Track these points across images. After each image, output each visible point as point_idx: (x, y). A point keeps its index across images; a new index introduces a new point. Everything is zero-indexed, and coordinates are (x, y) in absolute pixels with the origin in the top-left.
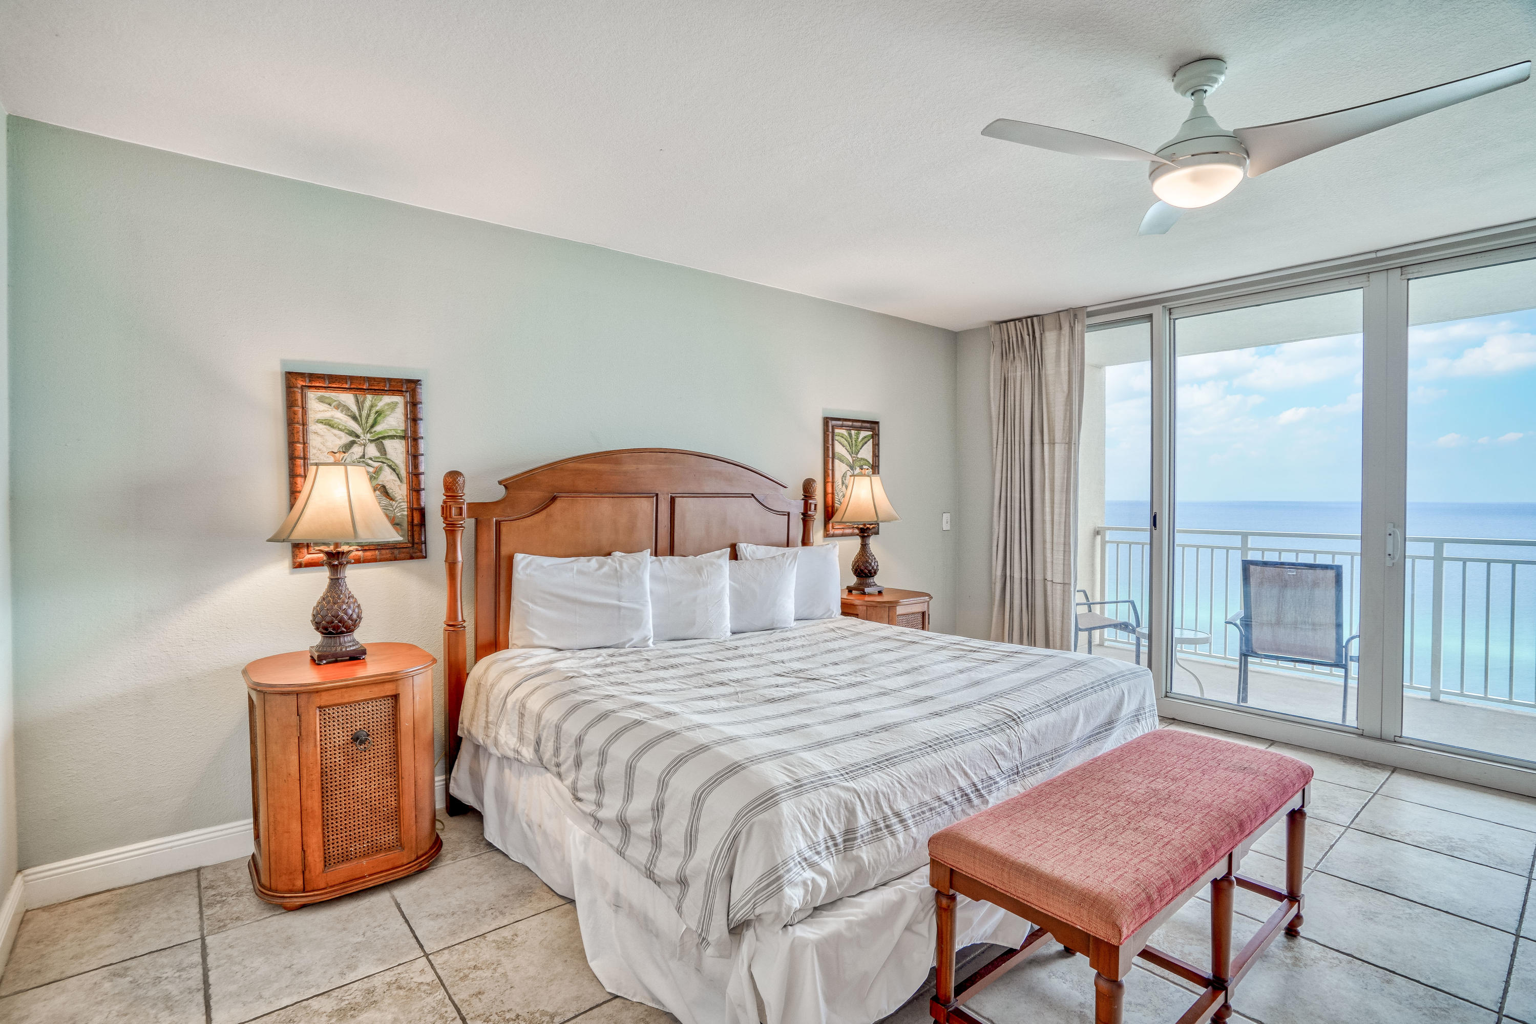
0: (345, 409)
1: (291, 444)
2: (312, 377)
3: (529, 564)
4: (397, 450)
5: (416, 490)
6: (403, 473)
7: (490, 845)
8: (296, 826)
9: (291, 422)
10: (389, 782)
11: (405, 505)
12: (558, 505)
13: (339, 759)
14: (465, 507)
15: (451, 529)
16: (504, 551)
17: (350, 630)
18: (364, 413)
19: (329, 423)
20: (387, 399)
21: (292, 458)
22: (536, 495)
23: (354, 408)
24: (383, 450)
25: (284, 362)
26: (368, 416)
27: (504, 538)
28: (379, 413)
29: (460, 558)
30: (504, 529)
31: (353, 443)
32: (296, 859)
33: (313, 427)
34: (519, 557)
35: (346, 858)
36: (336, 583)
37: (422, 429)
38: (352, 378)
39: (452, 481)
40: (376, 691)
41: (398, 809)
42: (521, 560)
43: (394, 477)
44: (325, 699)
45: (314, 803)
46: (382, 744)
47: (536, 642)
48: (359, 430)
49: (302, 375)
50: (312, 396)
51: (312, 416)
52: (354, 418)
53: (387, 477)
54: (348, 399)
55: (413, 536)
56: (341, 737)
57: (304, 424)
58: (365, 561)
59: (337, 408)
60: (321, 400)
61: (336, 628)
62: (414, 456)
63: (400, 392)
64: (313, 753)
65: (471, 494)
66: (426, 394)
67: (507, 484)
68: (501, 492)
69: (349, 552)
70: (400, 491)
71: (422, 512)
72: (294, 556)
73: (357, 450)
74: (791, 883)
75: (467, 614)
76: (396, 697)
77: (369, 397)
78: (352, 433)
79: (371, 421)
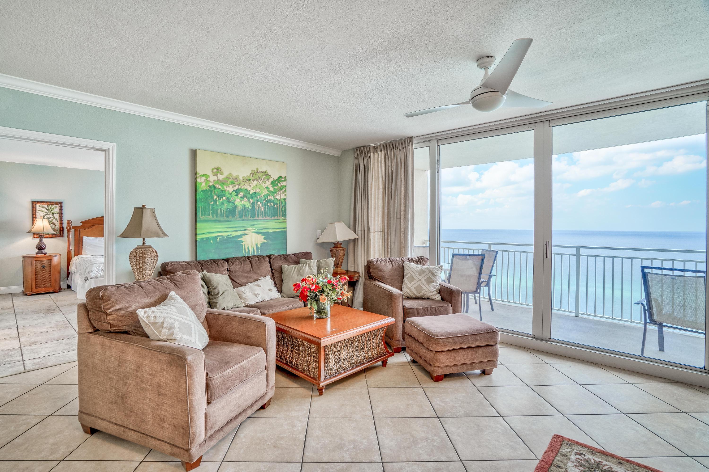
0: (45, 208)
1: (33, 215)
2: (38, 202)
3: (86, 239)
4: (57, 216)
5: (61, 223)
6: (58, 220)
7: (73, 291)
8: (30, 281)
9: (33, 211)
10: (49, 275)
11: (59, 227)
12: (95, 227)
13: (39, 270)
14: (71, 227)
15: (68, 231)
16: (81, 236)
17: (44, 249)
18: (49, 209)
19: (41, 211)
20: (54, 206)
21: (33, 217)
22: (89, 225)
23: (47, 208)
24: (53, 216)
25: (31, 199)
26: (50, 209)
27: (81, 233)
28: (53, 209)
29: (70, 237)
30: (81, 231)
31: (47, 214)
32: (30, 286)
33: (37, 212)
34: (84, 237)
35: (40, 287)
36: (41, 241)
37: (63, 212)
38: (47, 202)
39: (69, 222)
40: (47, 259)
41: (51, 280)
42: (85, 238)
43: (56, 221)
44: (37, 259)
45: (34, 276)
46: (48, 268)
47: (87, 254)
48: (48, 212)
49: (35, 202)
50: (37, 206)
51: (37, 209)
52: (47, 210)
53: (54, 221)
54: (46, 206)
55: (60, 233)
56: (39, 266)
57: (36, 211)
58: (49, 237)
59: (43, 208)
60: (39, 206)
61: (41, 248)
62: (61, 217)
63: (58, 204)
64: (34, 268)
65: (73, 225)
66: (63, 205)
67: (82, 222)
68: (81, 224)
69: (43, 235)
70: (58, 224)
71: (63, 228)
72: (33, 236)
73: (47, 216)
74: (92, 273)
75: (73, 249)
76: (51, 260)
77: (50, 205)
78: (46, 213)
79: (51, 210)
